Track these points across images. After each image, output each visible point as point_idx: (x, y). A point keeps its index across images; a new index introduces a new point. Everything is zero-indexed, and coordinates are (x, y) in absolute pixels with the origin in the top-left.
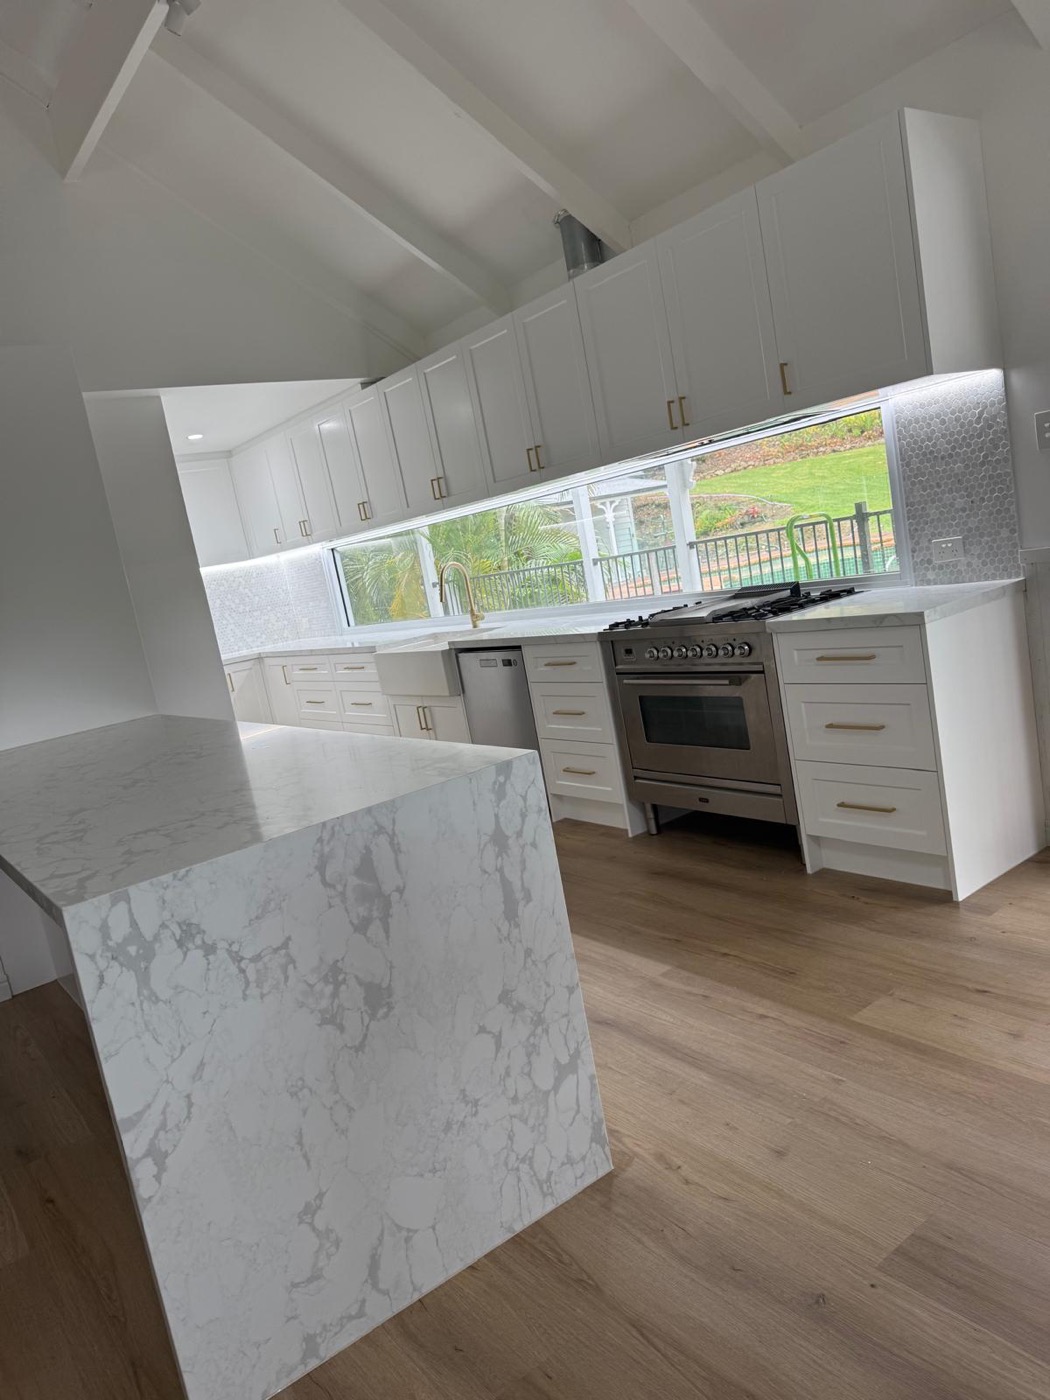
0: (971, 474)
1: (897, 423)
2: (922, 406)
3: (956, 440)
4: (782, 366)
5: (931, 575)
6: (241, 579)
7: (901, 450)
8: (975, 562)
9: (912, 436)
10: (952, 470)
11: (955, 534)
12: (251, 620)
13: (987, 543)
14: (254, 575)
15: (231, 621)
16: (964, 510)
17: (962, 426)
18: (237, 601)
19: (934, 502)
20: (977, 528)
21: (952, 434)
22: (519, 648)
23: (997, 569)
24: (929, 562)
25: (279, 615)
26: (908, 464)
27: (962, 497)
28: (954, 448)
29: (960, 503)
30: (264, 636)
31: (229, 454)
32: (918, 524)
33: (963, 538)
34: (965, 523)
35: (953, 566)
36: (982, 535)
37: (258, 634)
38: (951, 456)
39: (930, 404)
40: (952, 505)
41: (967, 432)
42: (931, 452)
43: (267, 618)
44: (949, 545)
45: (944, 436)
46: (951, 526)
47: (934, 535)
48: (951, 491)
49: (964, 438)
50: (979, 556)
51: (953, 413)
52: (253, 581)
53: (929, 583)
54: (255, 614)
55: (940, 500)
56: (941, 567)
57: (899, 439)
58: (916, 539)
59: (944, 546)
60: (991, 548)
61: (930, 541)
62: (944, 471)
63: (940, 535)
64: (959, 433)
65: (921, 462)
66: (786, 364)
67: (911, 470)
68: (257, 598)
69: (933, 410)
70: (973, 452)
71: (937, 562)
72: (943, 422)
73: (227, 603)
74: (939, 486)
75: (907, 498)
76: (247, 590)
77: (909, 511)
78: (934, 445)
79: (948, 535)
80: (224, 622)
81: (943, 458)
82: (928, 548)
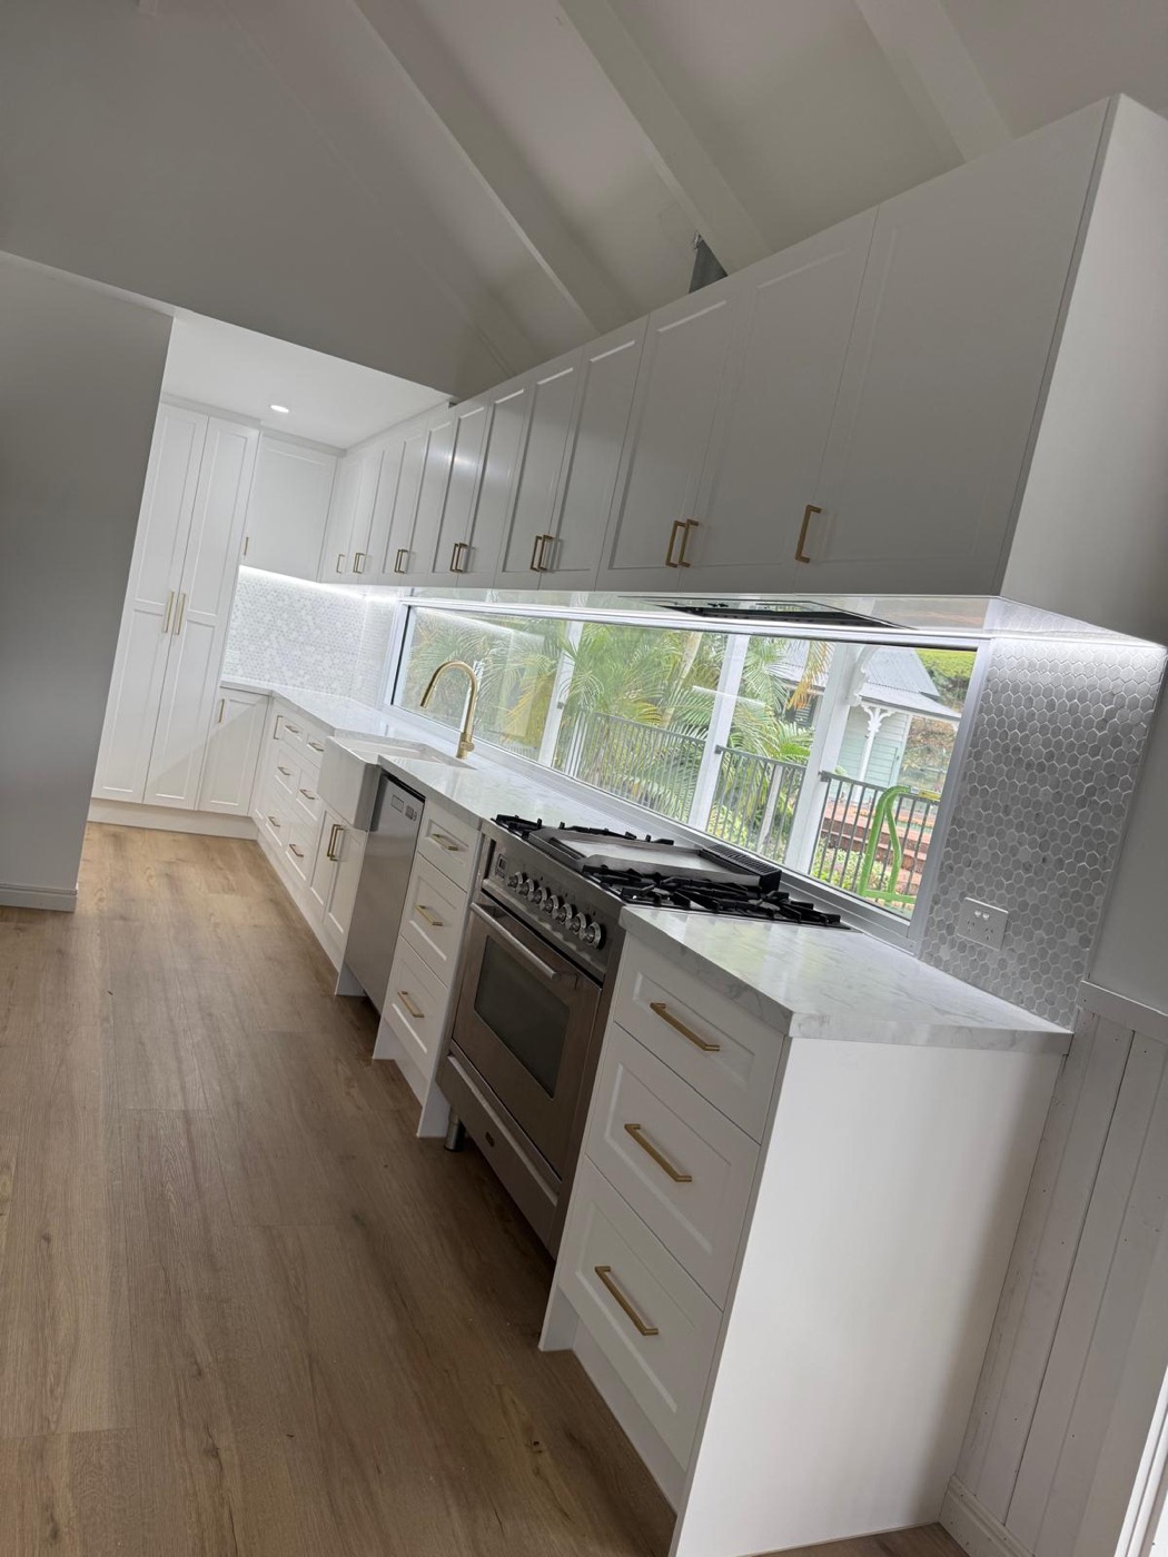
0: (1060, 812)
1: (989, 681)
2: (1032, 666)
3: (1059, 744)
4: (810, 509)
5: (945, 953)
6: (308, 603)
7: (976, 728)
8: (1012, 963)
9: (1000, 712)
10: (1035, 792)
11: (1000, 902)
12: (299, 653)
13: (1041, 941)
14: (327, 604)
15: (276, 646)
16: (1027, 868)
17: (1076, 724)
18: (292, 625)
19: (990, 834)
20: (1036, 908)
21: (1056, 732)
22: (422, 799)
23: (1039, 993)
24: (950, 929)
25: (336, 661)
26: (978, 756)
27: (1032, 844)
28: (1050, 756)
29: (1026, 853)
30: (307, 677)
31: (342, 453)
32: (957, 859)
33: (1009, 916)
34: (1022, 892)
35: (980, 953)
36: (1038, 924)
37: (302, 672)
38: (1041, 767)
39: (1043, 668)
40: (1014, 851)
41: (1079, 736)
42: (1017, 749)
43: (319, 658)
44: (986, 917)
45: (1044, 729)
46: (1000, 885)
47: (971, 889)
48: (1020, 827)
49: (1072, 745)
50: (1021, 958)
51: (1070, 697)
52: (322, 610)
53: (938, 963)
54: (308, 648)
55: (1001, 834)
56: (963, 947)
57: (981, 711)
58: (945, 883)
59: (978, 914)
60: (1043, 953)
61: (963, 895)
62: (1023, 790)
63: (980, 895)
64: (1068, 733)
65: (997, 760)
66: (818, 511)
67: (979, 766)
68: (318, 632)
69: (1045, 679)
70: (1075, 775)
71: (959, 935)
72: (1051, 706)
73: (279, 623)
74: (1007, 811)
75: (958, 809)
76: (310, 617)
77: (953, 832)
78: (1025, 739)
79: (991, 898)
80: (267, 643)
81: (1029, 766)
82: (956, 907)
